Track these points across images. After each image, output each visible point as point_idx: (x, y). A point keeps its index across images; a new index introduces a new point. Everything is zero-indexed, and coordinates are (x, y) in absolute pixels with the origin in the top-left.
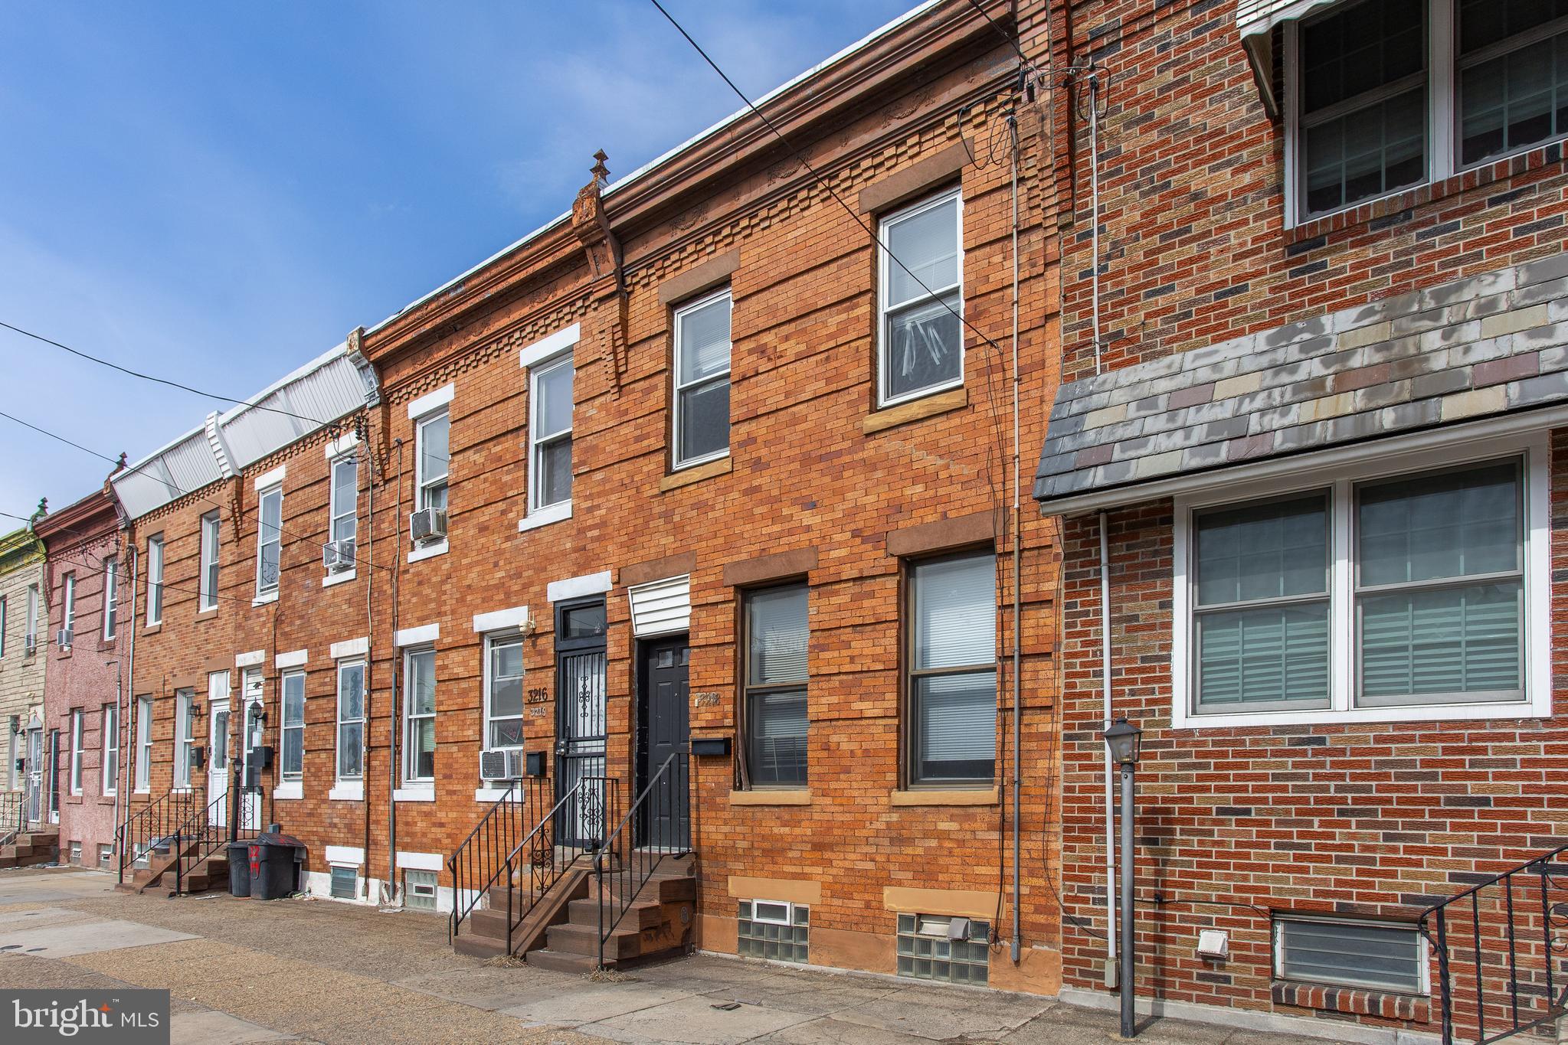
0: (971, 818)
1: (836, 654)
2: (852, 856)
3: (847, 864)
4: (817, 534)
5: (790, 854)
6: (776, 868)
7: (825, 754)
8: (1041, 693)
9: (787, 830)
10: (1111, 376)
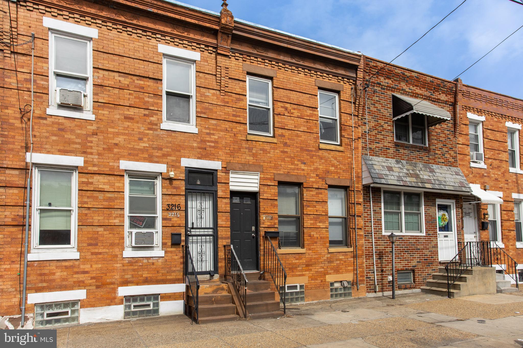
0: (347, 255)
1: (312, 209)
2: (317, 267)
3: (316, 270)
4: (306, 172)
5: (299, 269)
6: (293, 273)
7: (309, 238)
8: (360, 225)
9: (297, 261)
10: (371, 157)
